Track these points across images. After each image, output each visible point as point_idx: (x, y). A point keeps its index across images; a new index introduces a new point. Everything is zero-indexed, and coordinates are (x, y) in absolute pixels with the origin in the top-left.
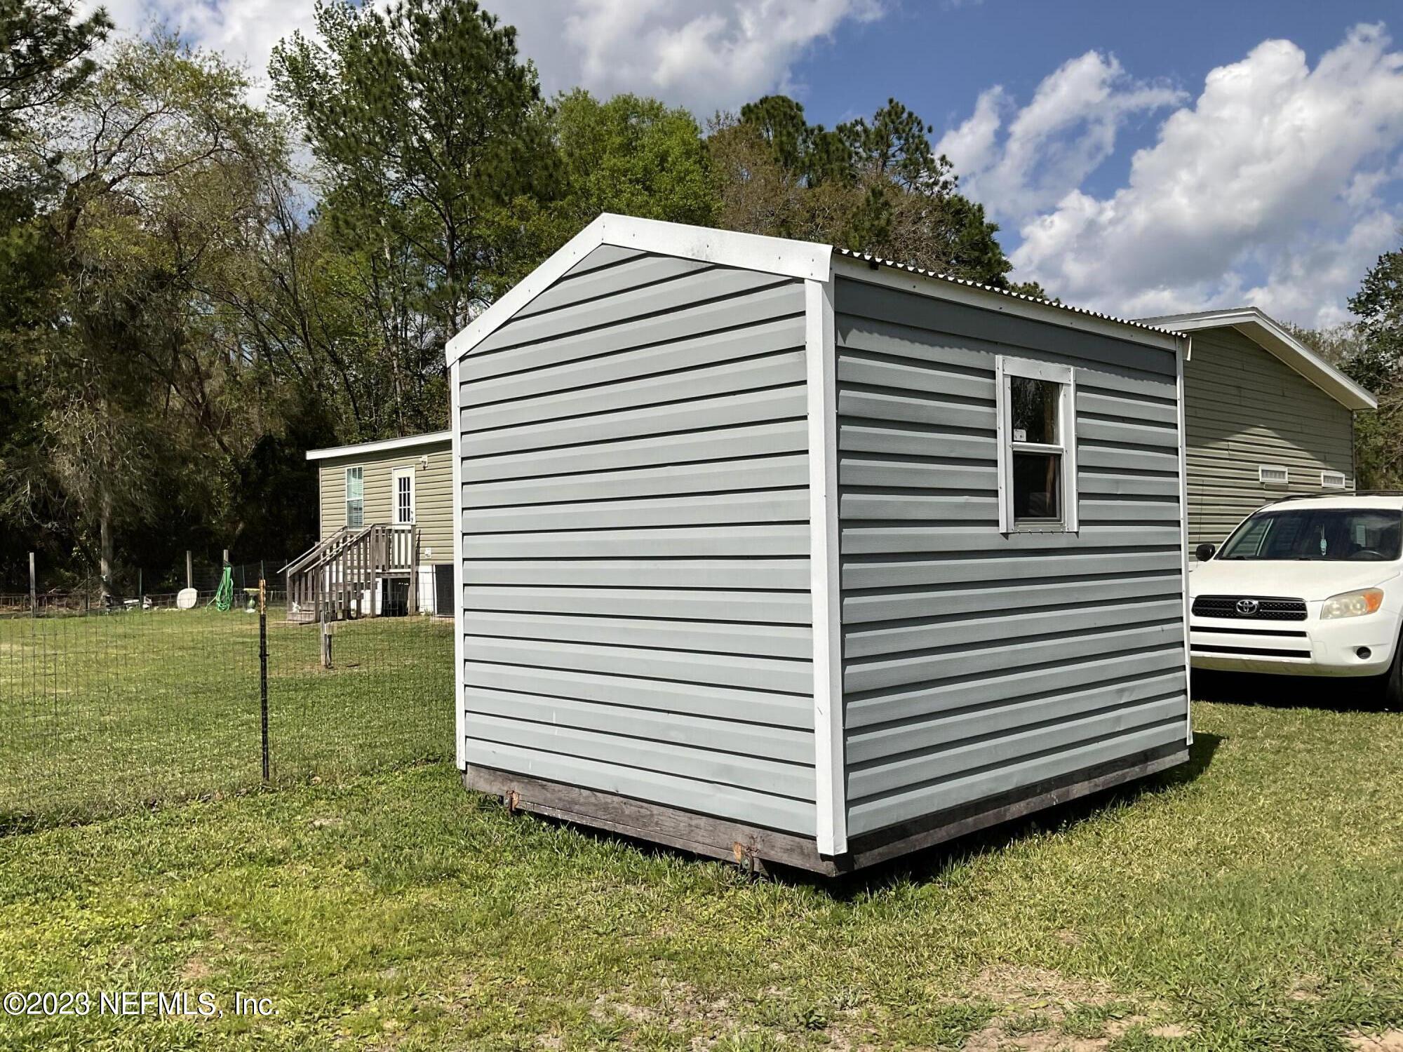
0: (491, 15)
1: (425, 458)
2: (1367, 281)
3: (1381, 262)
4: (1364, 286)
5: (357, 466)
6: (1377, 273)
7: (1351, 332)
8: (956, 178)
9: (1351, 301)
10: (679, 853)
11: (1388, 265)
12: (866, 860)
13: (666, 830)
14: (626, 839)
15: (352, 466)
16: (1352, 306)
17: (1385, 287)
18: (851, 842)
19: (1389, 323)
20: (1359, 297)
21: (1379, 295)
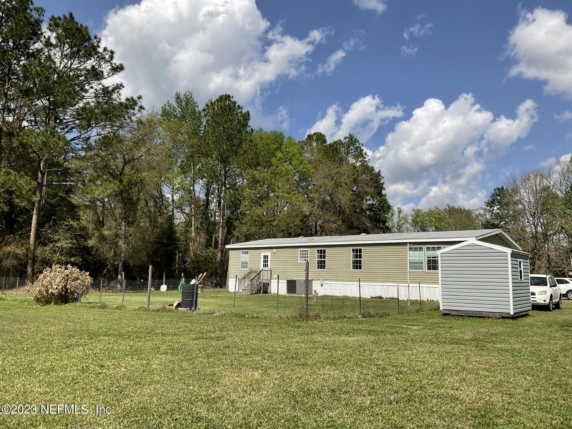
0: (241, 106)
1: (275, 250)
2: (491, 197)
3: (495, 190)
4: (490, 198)
5: (246, 251)
6: (494, 194)
7: (482, 211)
8: (369, 160)
9: (486, 203)
10: (488, 317)
11: (497, 191)
12: (517, 315)
13: (485, 315)
14: (476, 317)
15: (244, 251)
16: (486, 204)
17: (497, 199)
18: (514, 313)
19: (498, 211)
20: (488, 201)
21: (494, 201)
